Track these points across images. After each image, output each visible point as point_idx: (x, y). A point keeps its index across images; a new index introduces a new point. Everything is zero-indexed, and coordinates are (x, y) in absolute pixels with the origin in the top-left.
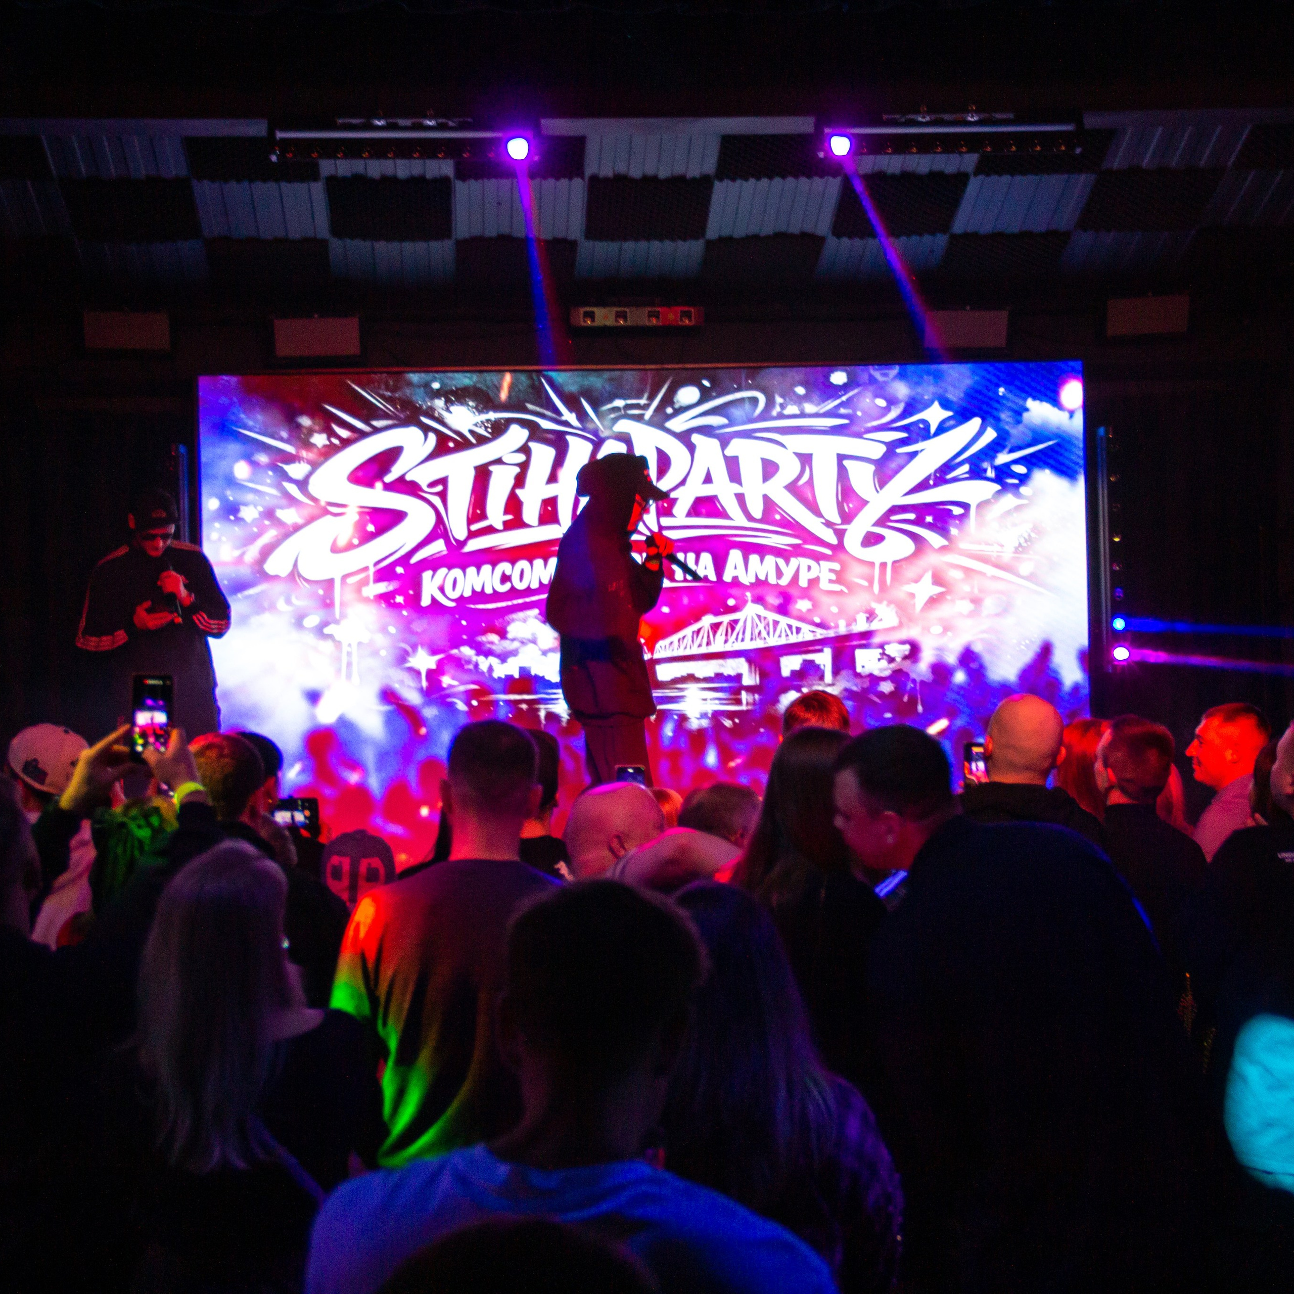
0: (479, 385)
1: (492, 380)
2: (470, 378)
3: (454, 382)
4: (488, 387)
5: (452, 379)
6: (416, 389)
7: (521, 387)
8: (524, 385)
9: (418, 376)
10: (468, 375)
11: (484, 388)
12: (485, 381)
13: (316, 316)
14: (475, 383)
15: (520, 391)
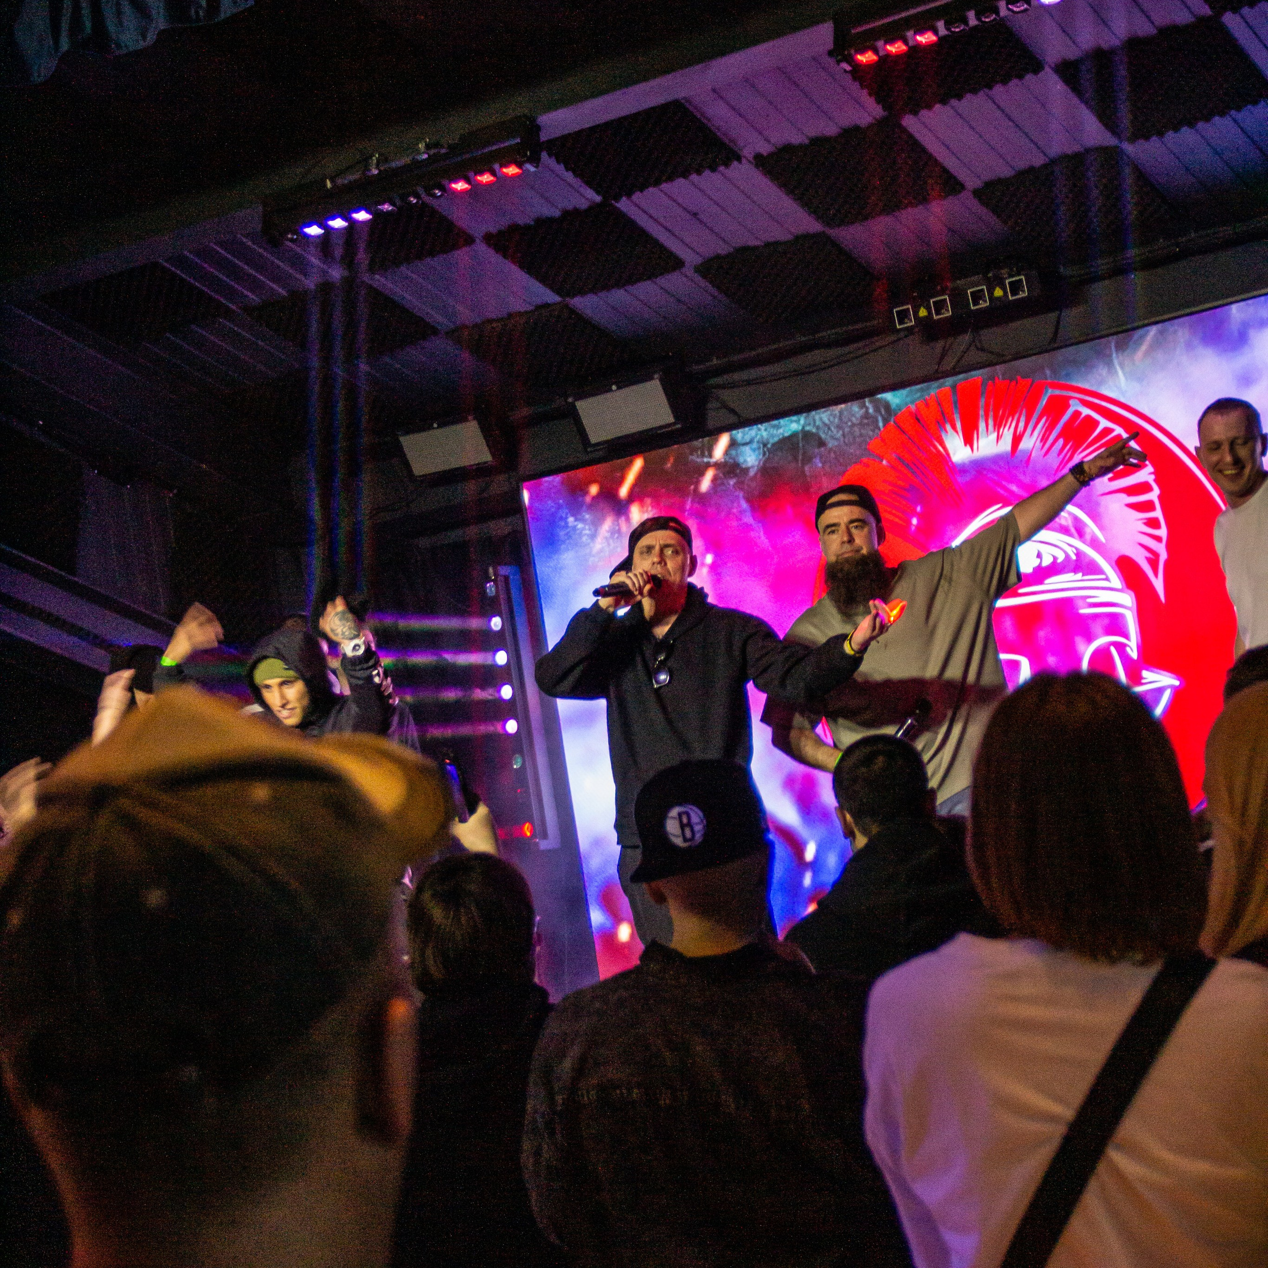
0: (808, 428)
1: (821, 419)
2: (798, 422)
3: (781, 431)
4: (818, 428)
5: (778, 427)
6: (741, 447)
7: (854, 419)
8: (858, 416)
9: (741, 432)
10: (794, 418)
11: (814, 430)
12: (814, 421)
13: (614, 387)
14: (803, 427)
15: (853, 425)
